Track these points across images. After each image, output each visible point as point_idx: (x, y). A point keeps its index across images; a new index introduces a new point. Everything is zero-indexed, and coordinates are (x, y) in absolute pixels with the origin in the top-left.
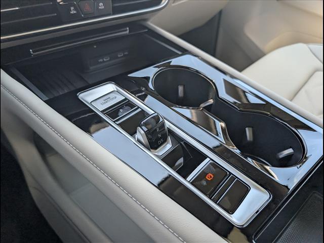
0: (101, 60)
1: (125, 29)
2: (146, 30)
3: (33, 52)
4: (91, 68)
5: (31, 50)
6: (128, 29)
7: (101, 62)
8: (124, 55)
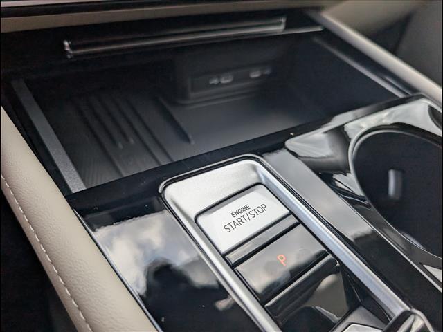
0: (215, 81)
1: (278, 21)
2: (319, 29)
3: (71, 46)
4: (192, 95)
5: (66, 43)
6: (283, 20)
7: (213, 85)
8: (262, 76)
